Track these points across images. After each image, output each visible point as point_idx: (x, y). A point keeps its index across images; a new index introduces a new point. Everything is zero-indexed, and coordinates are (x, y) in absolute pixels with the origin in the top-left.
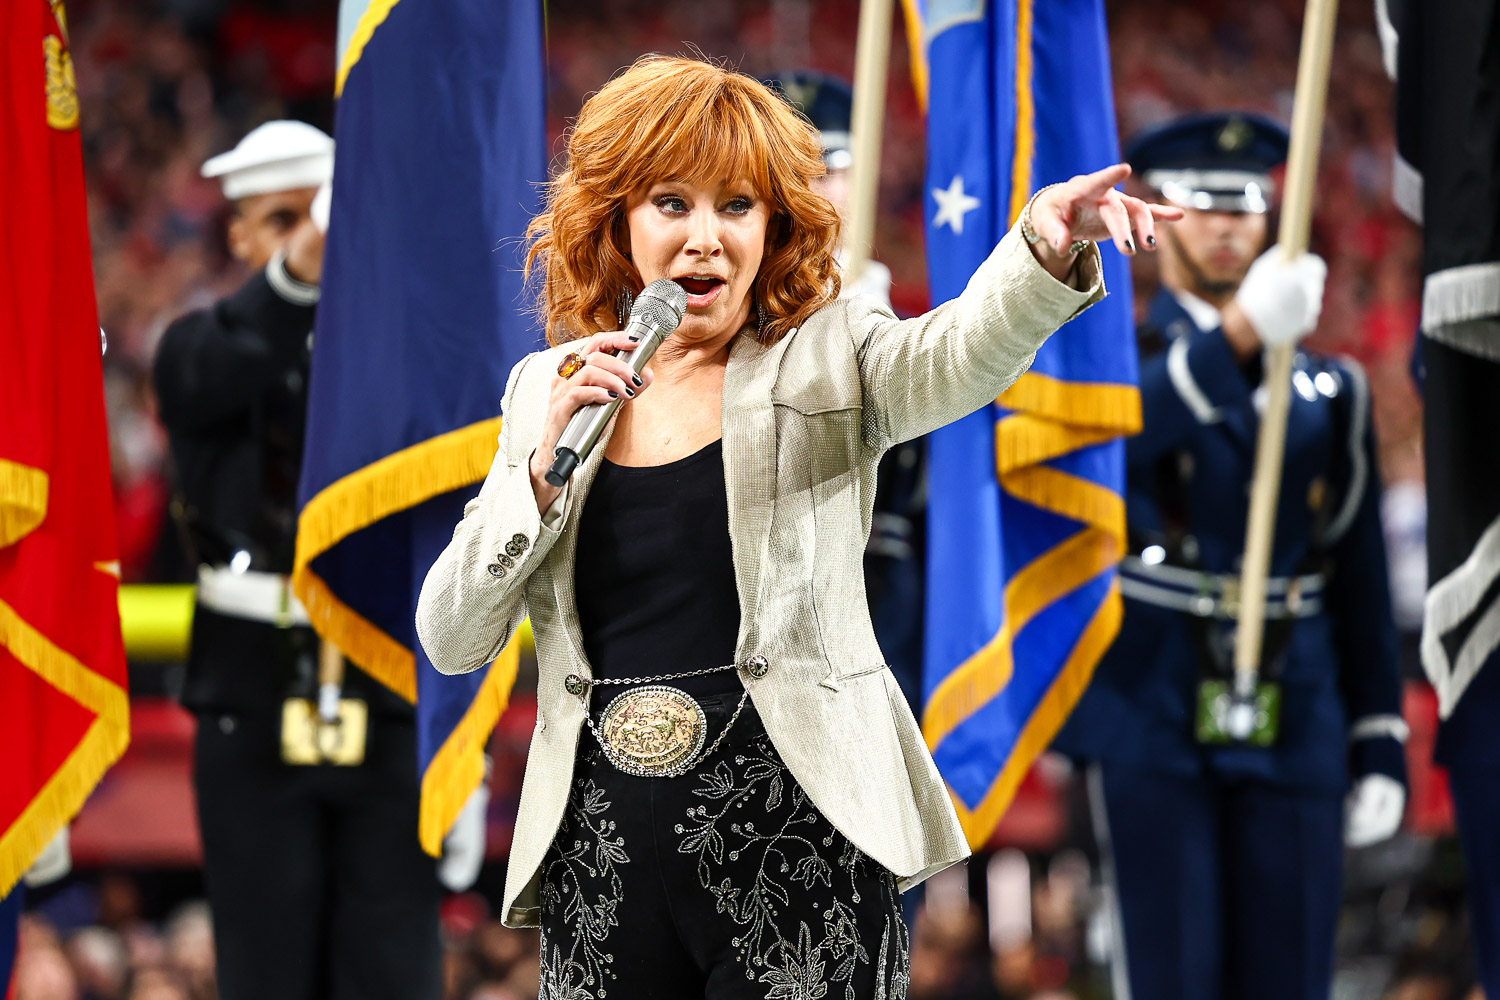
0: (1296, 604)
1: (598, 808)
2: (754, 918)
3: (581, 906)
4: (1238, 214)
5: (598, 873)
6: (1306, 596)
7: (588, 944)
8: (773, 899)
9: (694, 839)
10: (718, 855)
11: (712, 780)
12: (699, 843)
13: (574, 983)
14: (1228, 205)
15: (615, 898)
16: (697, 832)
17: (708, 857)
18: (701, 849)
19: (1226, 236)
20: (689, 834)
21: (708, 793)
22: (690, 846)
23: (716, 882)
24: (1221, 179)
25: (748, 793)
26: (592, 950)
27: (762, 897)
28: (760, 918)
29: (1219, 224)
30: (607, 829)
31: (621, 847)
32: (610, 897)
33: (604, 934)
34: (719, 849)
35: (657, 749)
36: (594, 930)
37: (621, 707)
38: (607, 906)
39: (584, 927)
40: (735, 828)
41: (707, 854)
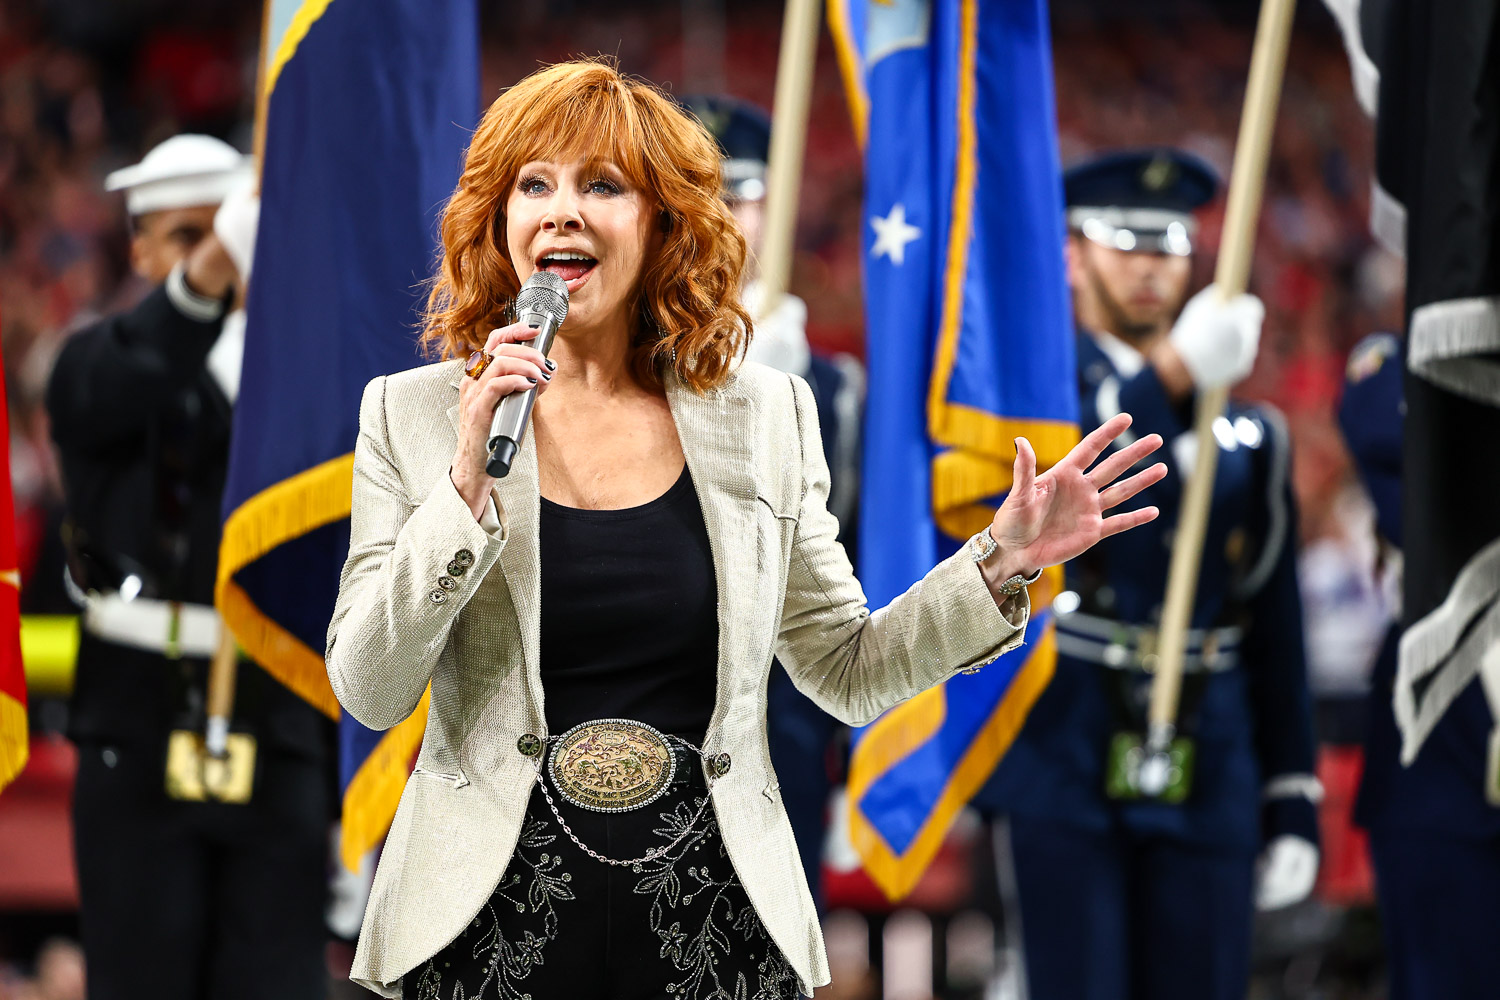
0: (1215, 659)
1: (537, 841)
2: (695, 965)
3: (497, 942)
4: (1161, 254)
5: (528, 908)
6: (1223, 650)
7: (503, 982)
8: (715, 947)
9: (652, 879)
10: (673, 898)
11: (673, 820)
12: (655, 885)
14: (1151, 244)
15: (545, 936)
16: (656, 873)
17: (663, 900)
18: (657, 891)
19: (1149, 277)
20: (648, 874)
21: (668, 833)
22: (649, 885)
23: (665, 926)
24: (1146, 218)
25: (705, 837)
26: (508, 989)
27: (707, 944)
28: (701, 966)
29: (1141, 264)
30: (550, 863)
31: (566, 884)
32: (539, 933)
33: (523, 973)
34: (675, 892)
35: (619, 785)
36: (513, 967)
37: (580, 738)
38: (535, 943)
39: (500, 965)
40: (692, 871)
41: (663, 897)
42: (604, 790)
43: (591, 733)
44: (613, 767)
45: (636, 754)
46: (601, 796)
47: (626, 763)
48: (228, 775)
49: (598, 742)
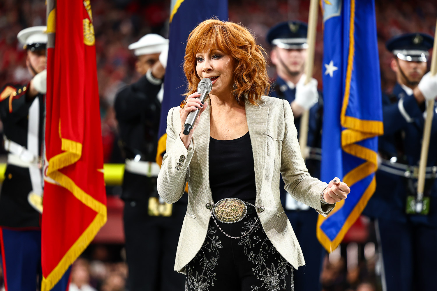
1: (212, 232)
2: (259, 262)
3: (205, 260)
4: (419, 62)
5: (212, 250)
7: (208, 271)
8: (264, 257)
9: (243, 241)
10: (250, 245)
11: (248, 224)
13: (204, 282)
14: (416, 60)
15: (217, 258)
16: (244, 239)
18: (245, 243)
19: (415, 68)
20: (242, 239)
21: (247, 228)
23: (249, 252)
24: (414, 52)
25: (258, 228)
27: (261, 256)
28: (261, 263)
29: (413, 65)
30: (216, 238)
31: (220, 243)
32: (215, 257)
33: (213, 268)
34: (250, 243)
35: (232, 216)
36: (210, 266)
37: (221, 204)
38: (214, 260)
39: (206, 266)
40: (254, 237)
41: (247, 245)
42: (228, 217)
43: (223, 202)
44: (230, 211)
45: (236, 207)
46: (228, 219)
47: (233, 210)
48: (165, 209)
49: (226, 205)
